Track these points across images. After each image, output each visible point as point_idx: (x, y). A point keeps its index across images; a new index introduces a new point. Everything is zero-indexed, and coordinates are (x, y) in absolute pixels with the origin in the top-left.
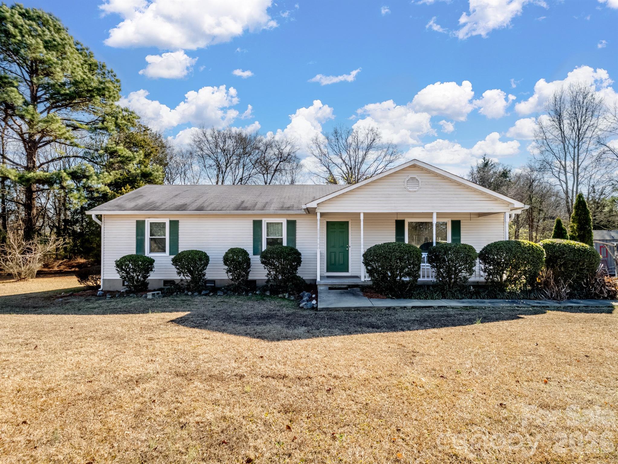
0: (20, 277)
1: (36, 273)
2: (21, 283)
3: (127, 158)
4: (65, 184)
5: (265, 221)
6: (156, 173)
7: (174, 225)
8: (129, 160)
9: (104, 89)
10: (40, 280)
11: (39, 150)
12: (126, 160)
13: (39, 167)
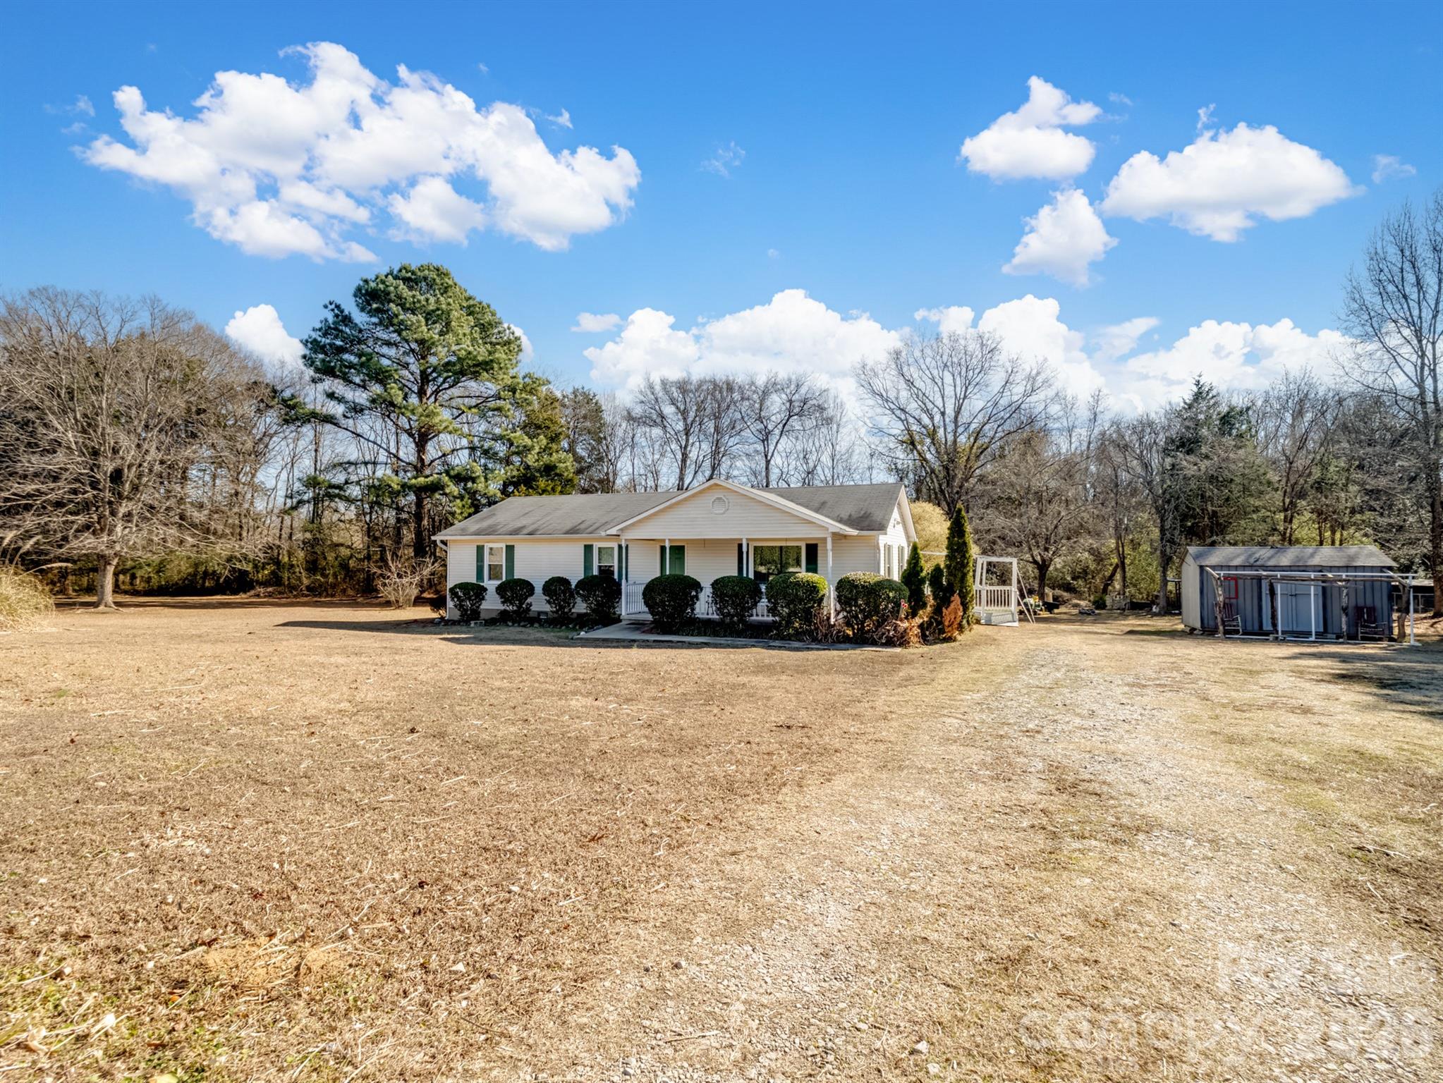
0: (396, 605)
1: (413, 598)
2: (398, 611)
3: (525, 447)
4: (447, 491)
5: (597, 545)
6: (561, 465)
7: (510, 549)
8: (528, 449)
9: (492, 361)
10: (417, 608)
11: (429, 443)
12: (523, 451)
13: (429, 465)
